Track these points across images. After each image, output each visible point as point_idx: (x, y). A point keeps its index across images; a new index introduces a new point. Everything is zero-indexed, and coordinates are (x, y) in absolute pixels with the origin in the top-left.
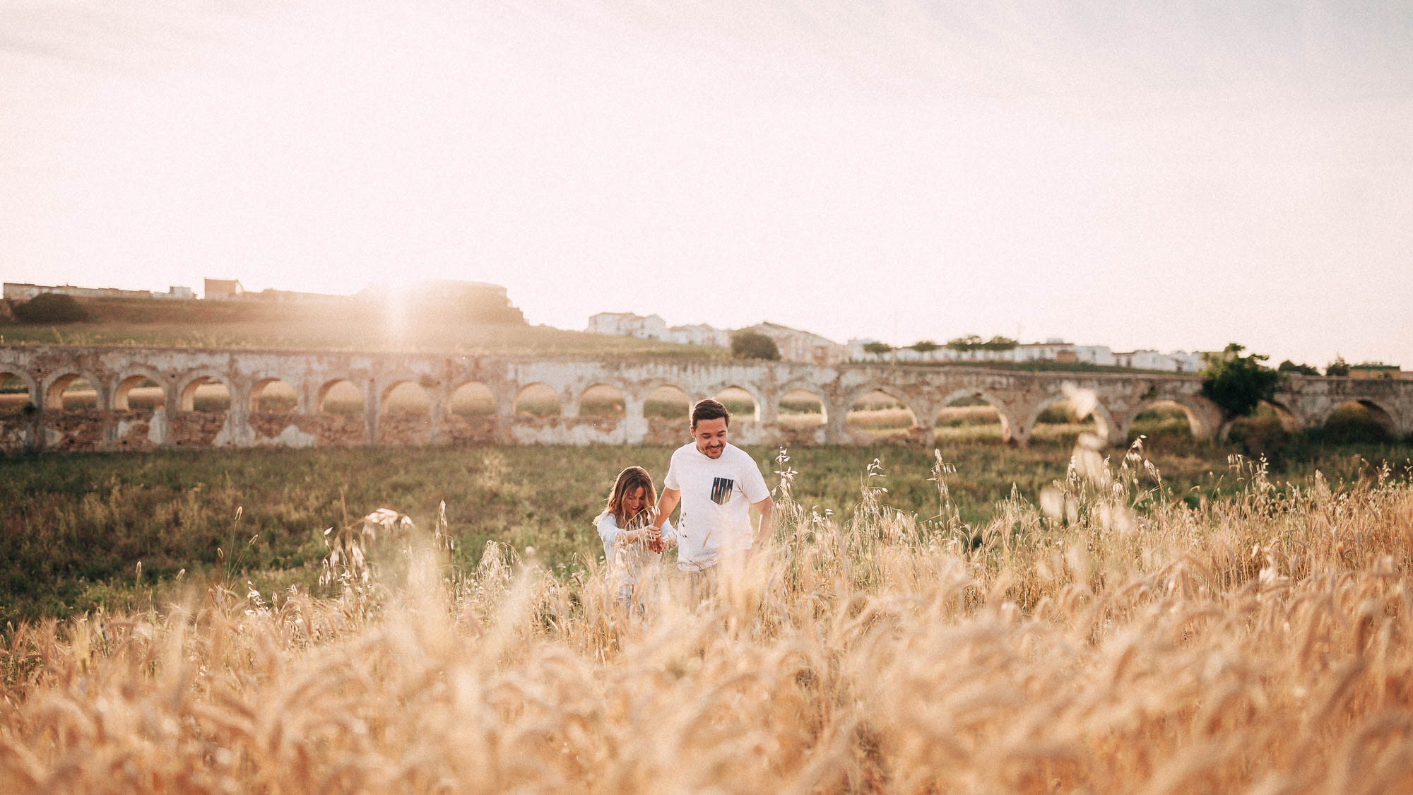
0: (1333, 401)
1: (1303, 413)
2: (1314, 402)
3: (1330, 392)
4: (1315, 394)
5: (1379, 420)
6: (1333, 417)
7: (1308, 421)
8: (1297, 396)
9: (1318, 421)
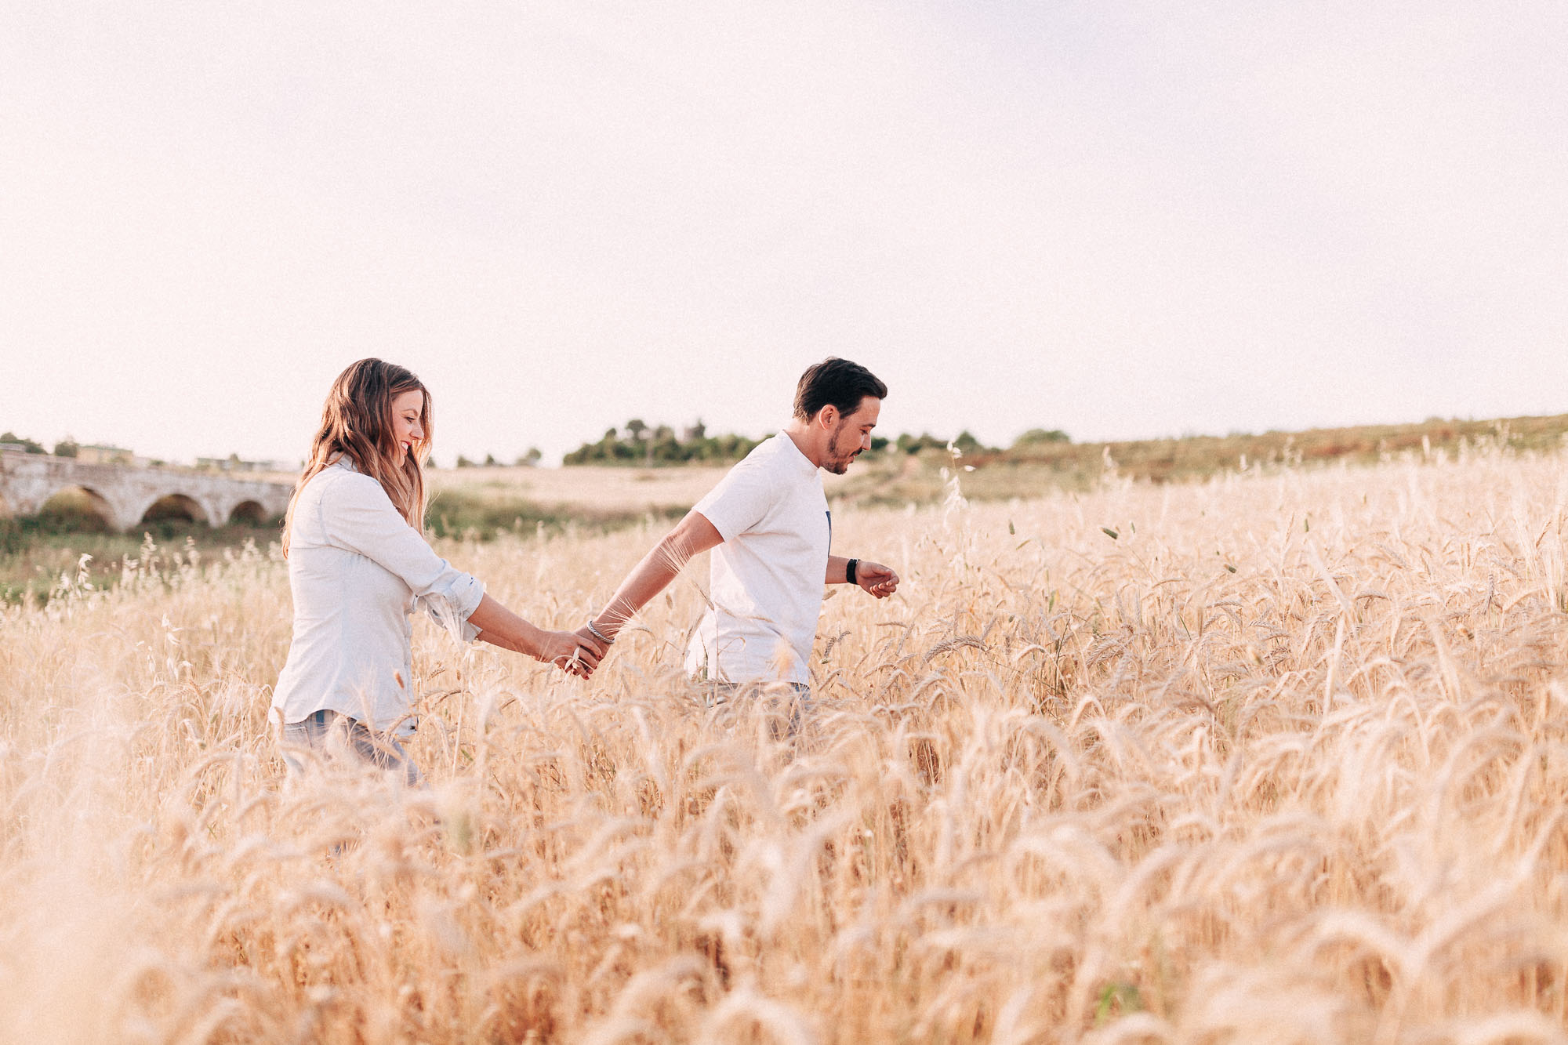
0: (51, 485)
1: (15, 496)
2: (28, 484)
3: (48, 475)
4: (30, 476)
5: (100, 509)
6: (49, 503)
7: (21, 506)
8: (8, 477)
9: (33, 507)
